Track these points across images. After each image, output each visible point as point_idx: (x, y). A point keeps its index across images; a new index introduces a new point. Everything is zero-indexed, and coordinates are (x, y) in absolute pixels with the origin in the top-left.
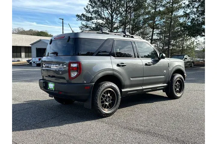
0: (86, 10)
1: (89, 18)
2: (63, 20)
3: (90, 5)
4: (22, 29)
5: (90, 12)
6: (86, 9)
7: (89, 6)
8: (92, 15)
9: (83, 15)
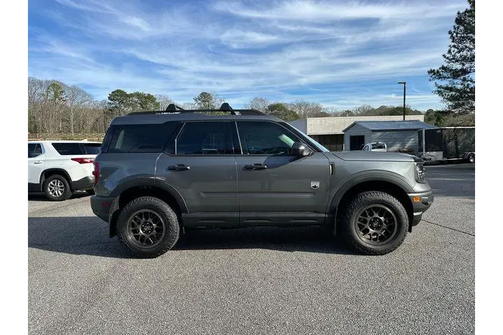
0: (448, 58)
1: (457, 72)
2: (405, 83)
3: (454, 46)
4: (369, 106)
5: (457, 61)
6: (448, 55)
7: (453, 49)
8: (463, 65)
9: (443, 68)
